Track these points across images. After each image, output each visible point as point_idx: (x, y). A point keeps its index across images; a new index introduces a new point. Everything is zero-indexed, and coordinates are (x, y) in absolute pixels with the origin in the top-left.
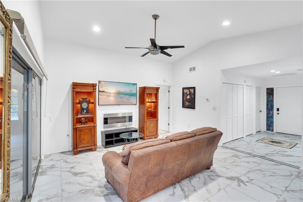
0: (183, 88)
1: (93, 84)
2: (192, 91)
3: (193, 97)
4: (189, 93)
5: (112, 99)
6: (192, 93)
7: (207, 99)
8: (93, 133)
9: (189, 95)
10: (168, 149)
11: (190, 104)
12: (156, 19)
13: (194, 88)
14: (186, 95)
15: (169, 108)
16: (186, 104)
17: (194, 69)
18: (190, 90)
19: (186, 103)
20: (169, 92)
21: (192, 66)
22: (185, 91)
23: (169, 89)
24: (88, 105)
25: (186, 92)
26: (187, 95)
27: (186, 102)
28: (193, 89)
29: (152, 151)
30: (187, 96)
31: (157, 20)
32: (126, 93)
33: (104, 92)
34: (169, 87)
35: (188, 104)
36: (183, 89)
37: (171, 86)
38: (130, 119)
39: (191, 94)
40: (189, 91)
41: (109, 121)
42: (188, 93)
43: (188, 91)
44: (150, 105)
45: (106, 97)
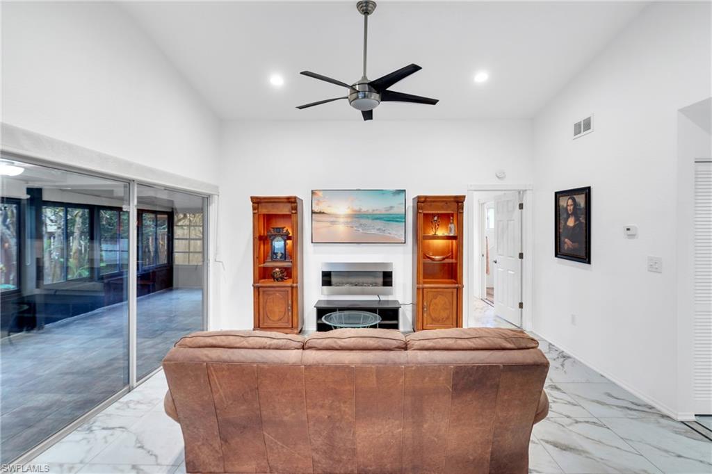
0: (556, 193)
1: (288, 198)
2: (581, 199)
3: (584, 221)
4: (572, 207)
5: (341, 229)
6: (580, 209)
7: (628, 229)
8: (290, 302)
9: (572, 214)
10: (261, 365)
11: (576, 245)
12: (366, 13)
13: (587, 191)
14: (565, 216)
15: (521, 256)
16: (566, 247)
17: (587, 125)
18: (575, 196)
19: (565, 243)
20: (521, 206)
21: (580, 118)
22: (564, 202)
23: (521, 198)
24: (285, 241)
25: (565, 205)
26: (568, 216)
27: (566, 240)
28: (583, 196)
29: (211, 359)
30: (566, 220)
31: (369, 16)
32: (376, 214)
33: (323, 213)
34: (521, 193)
35: (570, 247)
36: (558, 195)
37: (526, 190)
38: (387, 279)
39: (579, 212)
40: (574, 200)
41: (334, 279)
42: (570, 208)
43: (570, 202)
44: (449, 246)
45: (328, 224)
